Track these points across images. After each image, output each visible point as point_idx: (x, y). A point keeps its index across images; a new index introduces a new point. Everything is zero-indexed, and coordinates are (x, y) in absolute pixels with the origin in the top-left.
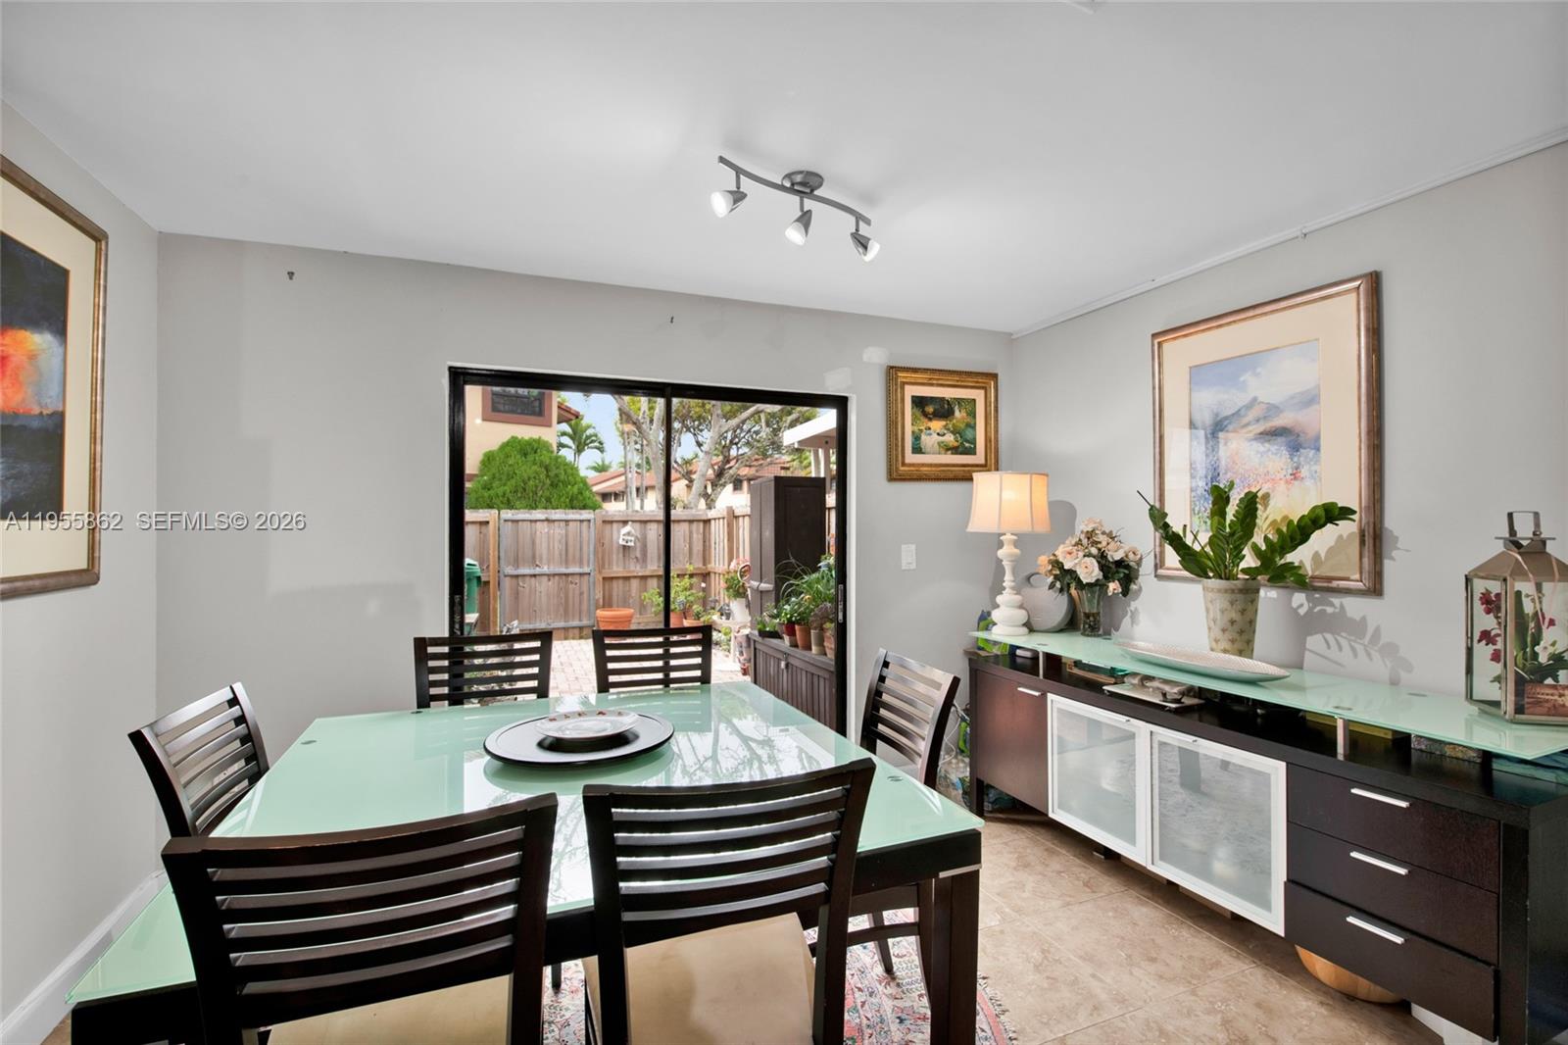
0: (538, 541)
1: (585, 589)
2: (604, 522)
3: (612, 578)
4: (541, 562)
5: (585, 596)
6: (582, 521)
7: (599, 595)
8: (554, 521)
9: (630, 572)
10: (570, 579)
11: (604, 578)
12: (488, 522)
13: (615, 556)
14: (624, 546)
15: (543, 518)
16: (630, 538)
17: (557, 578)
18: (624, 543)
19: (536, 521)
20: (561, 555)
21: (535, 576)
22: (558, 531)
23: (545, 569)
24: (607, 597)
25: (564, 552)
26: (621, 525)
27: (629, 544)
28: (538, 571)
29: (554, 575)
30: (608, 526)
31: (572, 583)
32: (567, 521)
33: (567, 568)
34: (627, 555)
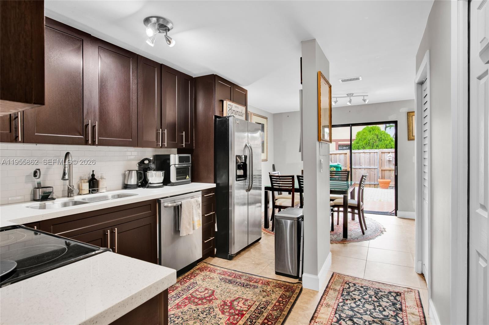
0: (361, 159)
1: (376, 173)
2: (382, 153)
3: (385, 170)
4: (362, 164)
5: (376, 175)
6: (374, 153)
7: (380, 175)
8: (366, 153)
9: (391, 168)
10: (371, 170)
11: (382, 170)
12: (347, 154)
13: (386, 164)
14: (389, 160)
15: (363, 152)
16: (390, 158)
17: (367, 169)
18: (389, 159)
19: (360, 153)
20: (368, 163)
21: (360, 168)
22: (367, 155)
23: (363, 167)
24: (383, 176)
25: (369, 162)
26: (388, 153)
27: (390, 159)
28: (361, 167)
29: (366, 168)
30: (384, 154)
31: (371, 171)
32: (370, 153)
33: (370, 167)
34: (390, 163)
